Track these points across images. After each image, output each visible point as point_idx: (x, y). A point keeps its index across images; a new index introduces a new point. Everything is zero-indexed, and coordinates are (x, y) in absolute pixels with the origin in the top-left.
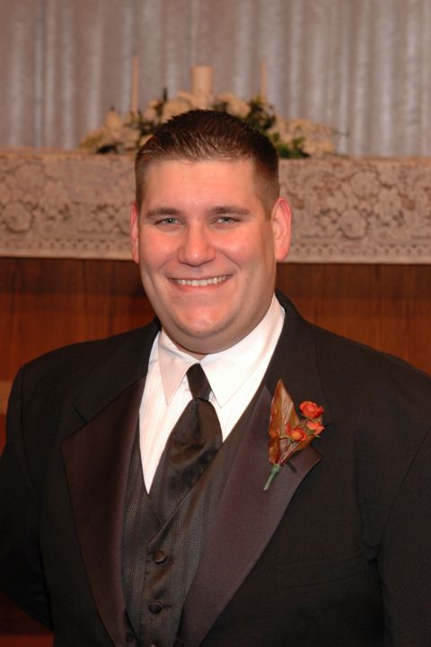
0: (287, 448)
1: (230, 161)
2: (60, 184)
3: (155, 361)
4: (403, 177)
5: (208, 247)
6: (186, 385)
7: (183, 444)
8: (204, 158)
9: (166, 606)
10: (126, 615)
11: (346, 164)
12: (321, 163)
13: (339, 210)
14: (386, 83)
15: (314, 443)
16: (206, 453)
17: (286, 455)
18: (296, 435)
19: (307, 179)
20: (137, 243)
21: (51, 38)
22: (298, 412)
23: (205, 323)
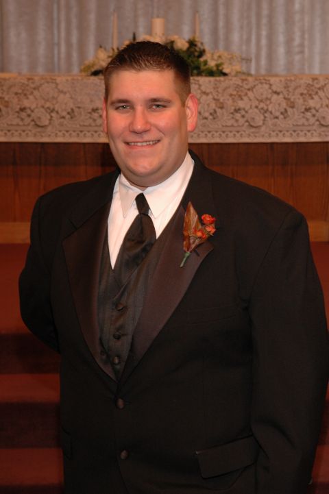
0: (194, 242)
1: (159, 71)
2: (68, 95)
3: (116, 192)
4: (286, 87)
5: (147, 123)
6: (135, 206)
7: (133, 241)
8: (144, 69)
9: (123, 335)
10: (101, 340)
11: (250, 79)
12: (234, 79)
13: (246, 109)
14: (281, 28)
15: (210, 239)
16: (146, 246)
17: (193, 246)
18: (199, 234)
19: (225, 90)
20: (106, 122)
21: (63, 2)
22: (201, 221)
23: (145, 168)
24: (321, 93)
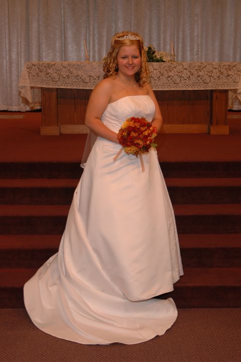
4: (190, 67)
11: (174, 63)
12: (168, 63)
13: (173, 76)
14: (188, 44)
19: (164, 68)
21: (91, 33)
24: (204, 69)
